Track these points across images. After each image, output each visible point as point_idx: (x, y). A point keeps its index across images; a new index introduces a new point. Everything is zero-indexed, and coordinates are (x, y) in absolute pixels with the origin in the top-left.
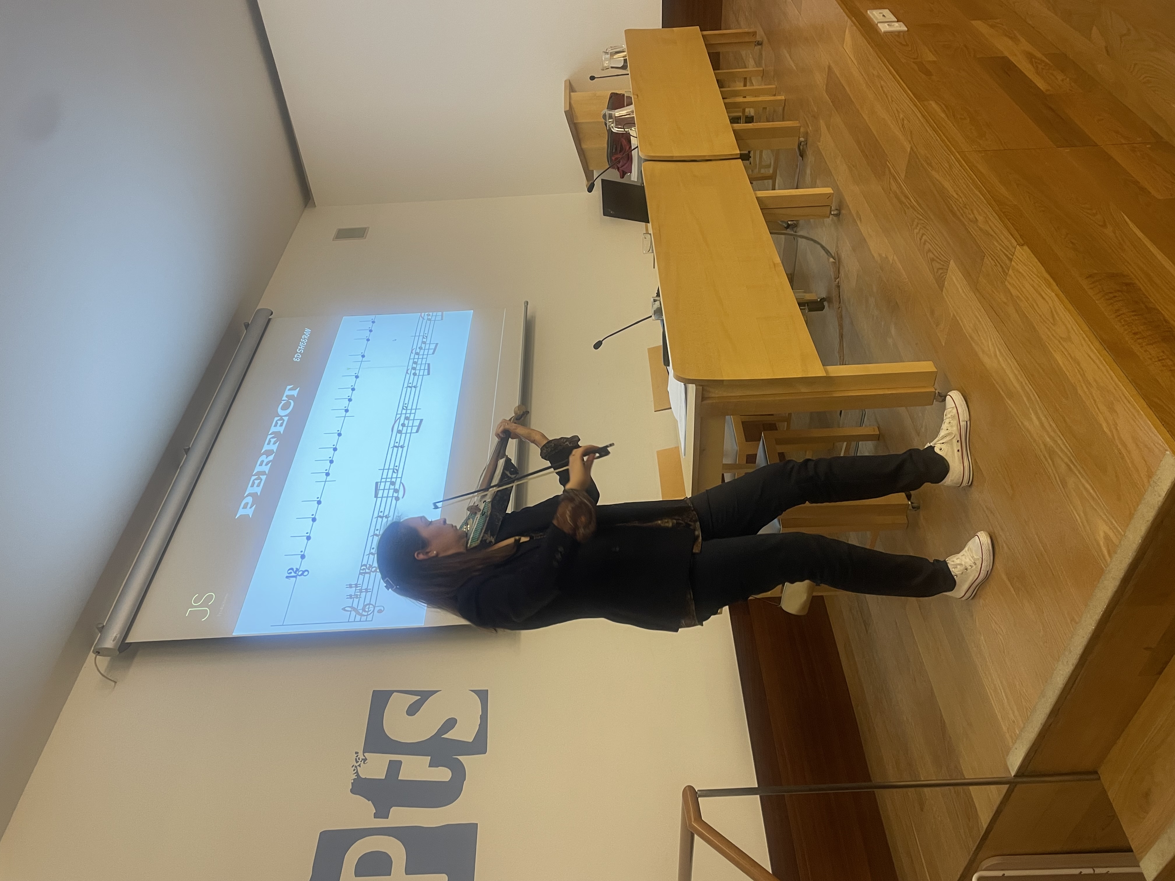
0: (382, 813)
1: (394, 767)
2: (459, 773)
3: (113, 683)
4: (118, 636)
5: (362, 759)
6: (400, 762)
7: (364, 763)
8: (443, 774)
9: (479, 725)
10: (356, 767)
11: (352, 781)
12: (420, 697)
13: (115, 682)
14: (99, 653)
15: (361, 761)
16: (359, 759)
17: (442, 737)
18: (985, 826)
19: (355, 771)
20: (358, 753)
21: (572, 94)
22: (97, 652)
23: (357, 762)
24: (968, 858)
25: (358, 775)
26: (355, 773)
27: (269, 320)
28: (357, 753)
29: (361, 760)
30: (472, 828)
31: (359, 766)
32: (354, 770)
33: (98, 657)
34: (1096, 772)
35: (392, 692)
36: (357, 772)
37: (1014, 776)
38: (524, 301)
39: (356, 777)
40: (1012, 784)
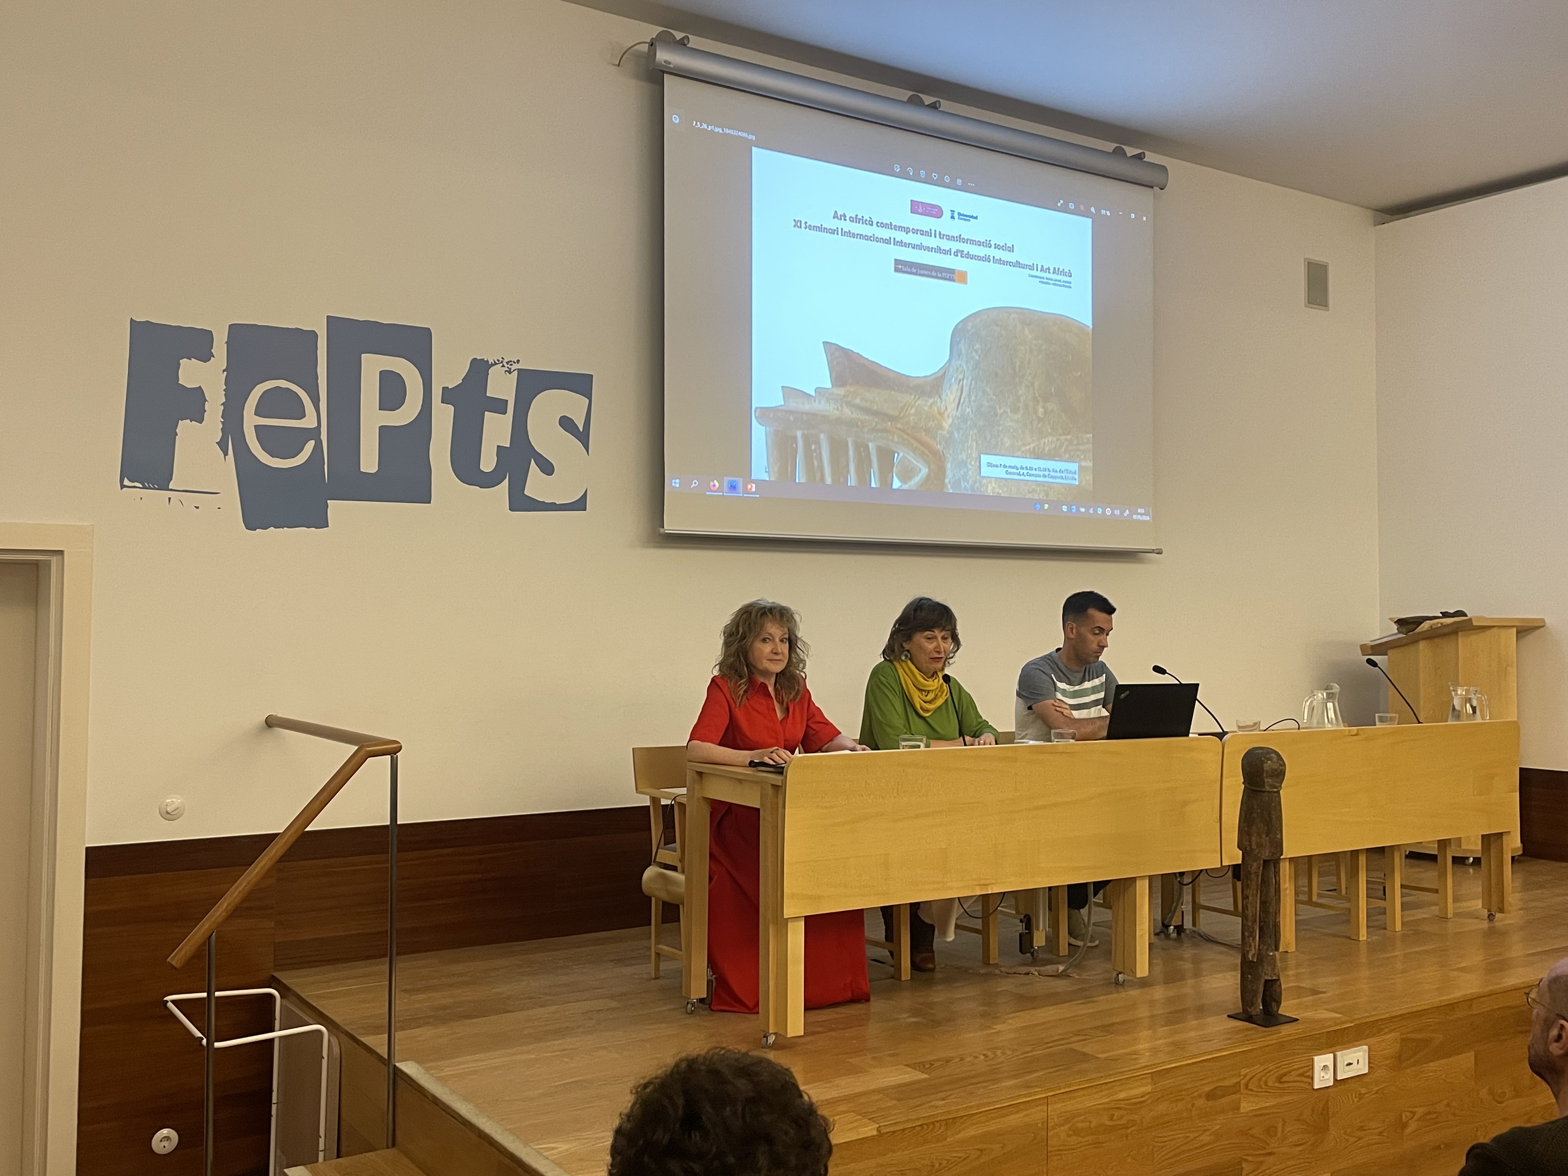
0: (448, 396)
1: (499, 406)
2: (487, 481)
3: (618, 63)
4: (671, 66)
5: (510, 369)
6: (505, 413)
7: (506, 371)
8: (488, 463)
9: (544, 502)
10: (502, 362)
11: (486, 359)
12: (581, 431)
13: (619, 65)
14: (652, 45)
15: (508, 367)
16: (511, 365)
17: (532, 460)
18: (363, 1039)
19: (497, 362)
20: (518, 363)
21: (1515, 630)
22: (652, 43)
23: (507, 363)
24: (341, 1024)
25: (492, 365)
26: (494, 361)
27: (1152, 187)
28: (518, 361)
29: (510, 367)
30: (425, 498)
31: (503, 366)
32: (498, 360)
33: (647, 45)
34: (394, 1145)
35: (590, 398)
36: (496, 364)
37: (395, 1065)
38: (1163, 549)
39: (490, 363)
40: (388, 1062)
